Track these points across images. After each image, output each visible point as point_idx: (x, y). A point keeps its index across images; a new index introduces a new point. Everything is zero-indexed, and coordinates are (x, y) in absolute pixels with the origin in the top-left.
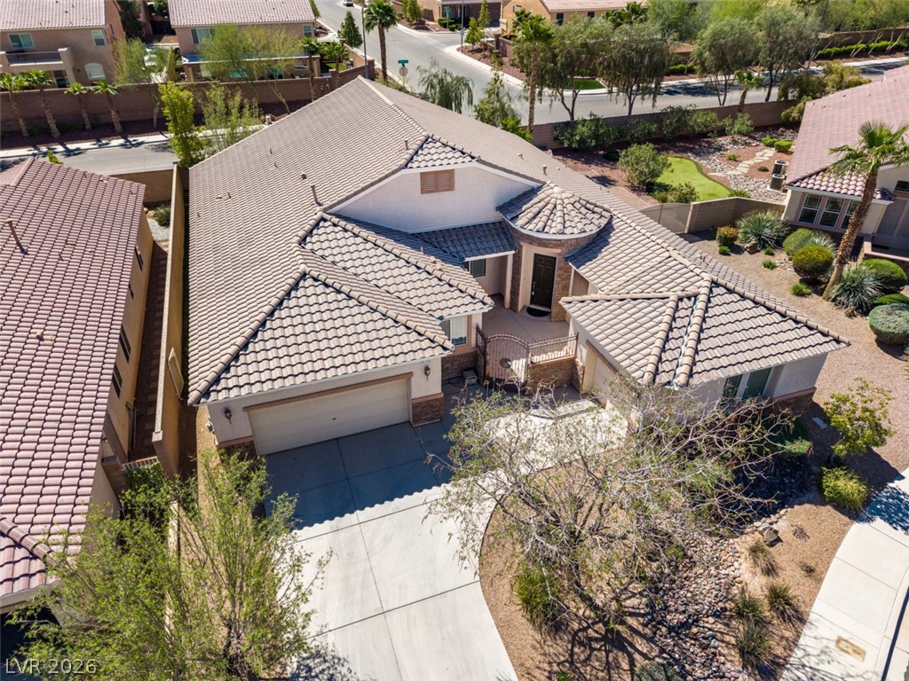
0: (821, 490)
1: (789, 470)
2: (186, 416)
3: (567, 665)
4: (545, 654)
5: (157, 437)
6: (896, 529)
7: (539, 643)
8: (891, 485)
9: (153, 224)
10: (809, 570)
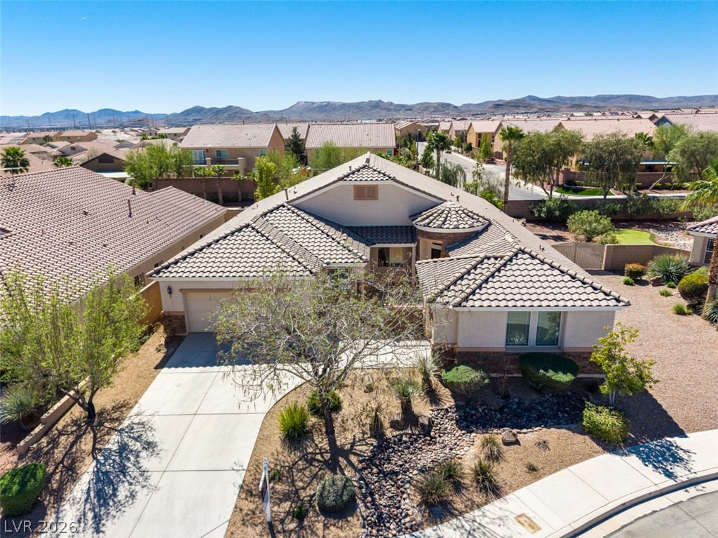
0: (579, 419)
1: (568, 409)
3: (287, 468)
4: (276, 460)
6: (647, 465)
7: (278, 453)
8: (668, 439)
10: (532, 469)
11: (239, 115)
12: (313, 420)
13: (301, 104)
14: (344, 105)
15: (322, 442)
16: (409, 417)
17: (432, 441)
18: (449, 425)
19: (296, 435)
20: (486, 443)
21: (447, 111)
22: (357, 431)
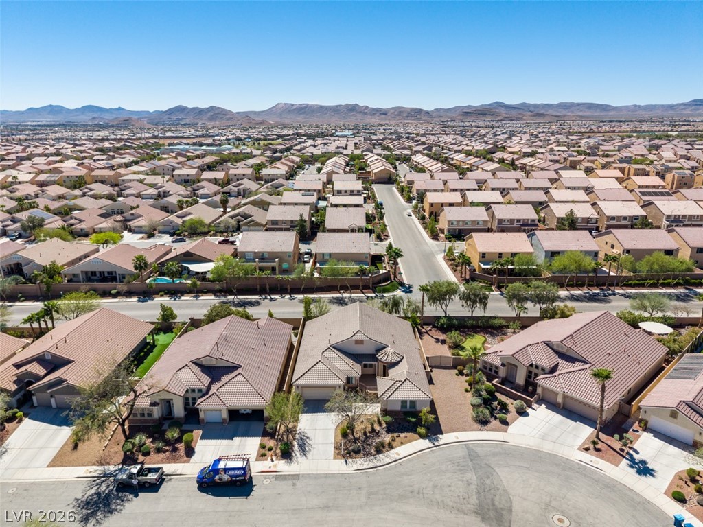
0: (416, 430)
1: (414, 428)
2: (291, 386)
3: (344, 443)
4: (341, 441)
5: (284, 389)
6: (429, 442)
7: (341, 439)
8: (437, 435)
9: (293, 335)
10: (402, 443)
11: (221, 116)
12: (348, 431)
13: (280, 106)
14: (322, 107)
15: (351, 436)
16: (373, 430)
17: (379, 436)
18: (383, 432)
19: (345, 435)
20: (393, 437)
21: (419, 117)
22: (360, 434)
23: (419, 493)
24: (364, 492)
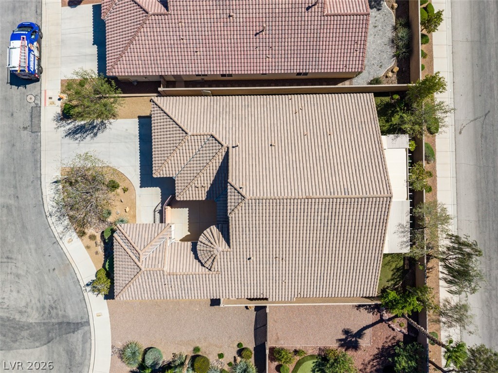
10: (88, 247)
23: (8, 258)
24: (12, 202)
